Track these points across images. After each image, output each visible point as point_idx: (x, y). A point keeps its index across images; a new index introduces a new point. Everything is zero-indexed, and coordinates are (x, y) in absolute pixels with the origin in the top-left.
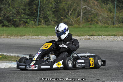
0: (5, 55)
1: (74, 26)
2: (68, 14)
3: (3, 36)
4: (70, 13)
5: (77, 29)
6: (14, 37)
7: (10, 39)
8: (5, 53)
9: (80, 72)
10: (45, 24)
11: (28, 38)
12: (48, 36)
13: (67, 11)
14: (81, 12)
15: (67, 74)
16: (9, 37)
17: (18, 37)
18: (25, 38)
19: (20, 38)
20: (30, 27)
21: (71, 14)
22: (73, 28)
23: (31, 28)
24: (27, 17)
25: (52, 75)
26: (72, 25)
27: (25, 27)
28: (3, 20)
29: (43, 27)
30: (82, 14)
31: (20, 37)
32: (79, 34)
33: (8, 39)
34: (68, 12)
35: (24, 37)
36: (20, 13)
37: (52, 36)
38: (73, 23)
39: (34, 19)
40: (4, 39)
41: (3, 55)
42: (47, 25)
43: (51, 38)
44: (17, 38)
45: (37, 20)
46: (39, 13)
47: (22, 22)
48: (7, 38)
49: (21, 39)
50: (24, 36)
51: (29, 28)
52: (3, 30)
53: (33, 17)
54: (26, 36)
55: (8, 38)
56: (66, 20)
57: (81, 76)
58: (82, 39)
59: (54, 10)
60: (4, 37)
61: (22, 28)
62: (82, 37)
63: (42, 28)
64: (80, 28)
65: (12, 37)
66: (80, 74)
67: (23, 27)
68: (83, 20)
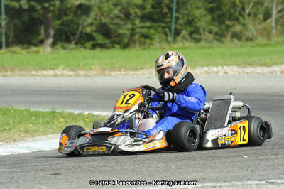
0: (97, 116)
1: (256, 41)
2: (243, 13)
3: (93, 72)
4: (247, 11)
5: (264, 49)
6: (118, 73)
7: (108, 78)
8: (96, 110)
9: (267, 154)
10: (189, 40)
11: (150, 74)
12: (195, 67)
13: (240, 6)
14: (274, 8)
15: (236, 159)
16: (107, 72)
17: (126, 72)
18: (143, 74)
19: (133, 75)
20: (154, 47)
21: (249, 15)
22: (253, 47)
23: (157, 49)
24: (148, 24)
25: (202, 162)
26: (252, 40)
27: (145, 49)
28: (95, 34)
29: (185, 46)
30: (274, 12)
31: (131, 73)
32: (268, 61)
33: (103, 77)
34: (243, 9)
35: (142, 71)
36: (133, 15)
37: (206, 69)
38: (255, 34)
39: (164, 28)
40: (96, 79)
41: (93, 115)
42: (195, 42)
43: (203, 72)
44: (126, 75)
45: (170, 31)
46: (175, 14)
47: (137, 36)
48: (101, 75)
49: (135, 76)
50: (142, 69)
51: (153, 49)
52: (93, 58)
53: (163, 25)
54: (145, 70)
55: (104, 74)
56: (238, 28)
57: (269, 164)
58: (274, 74)
59: (211, 5)
60: (95, 73)
61: (138, 50)
62: (276, 68)
63: (183, 48)
64: (270, 45)
65: (113, 73)
66: (267, 160)
67: (140, 49)
68: (279, 27)
